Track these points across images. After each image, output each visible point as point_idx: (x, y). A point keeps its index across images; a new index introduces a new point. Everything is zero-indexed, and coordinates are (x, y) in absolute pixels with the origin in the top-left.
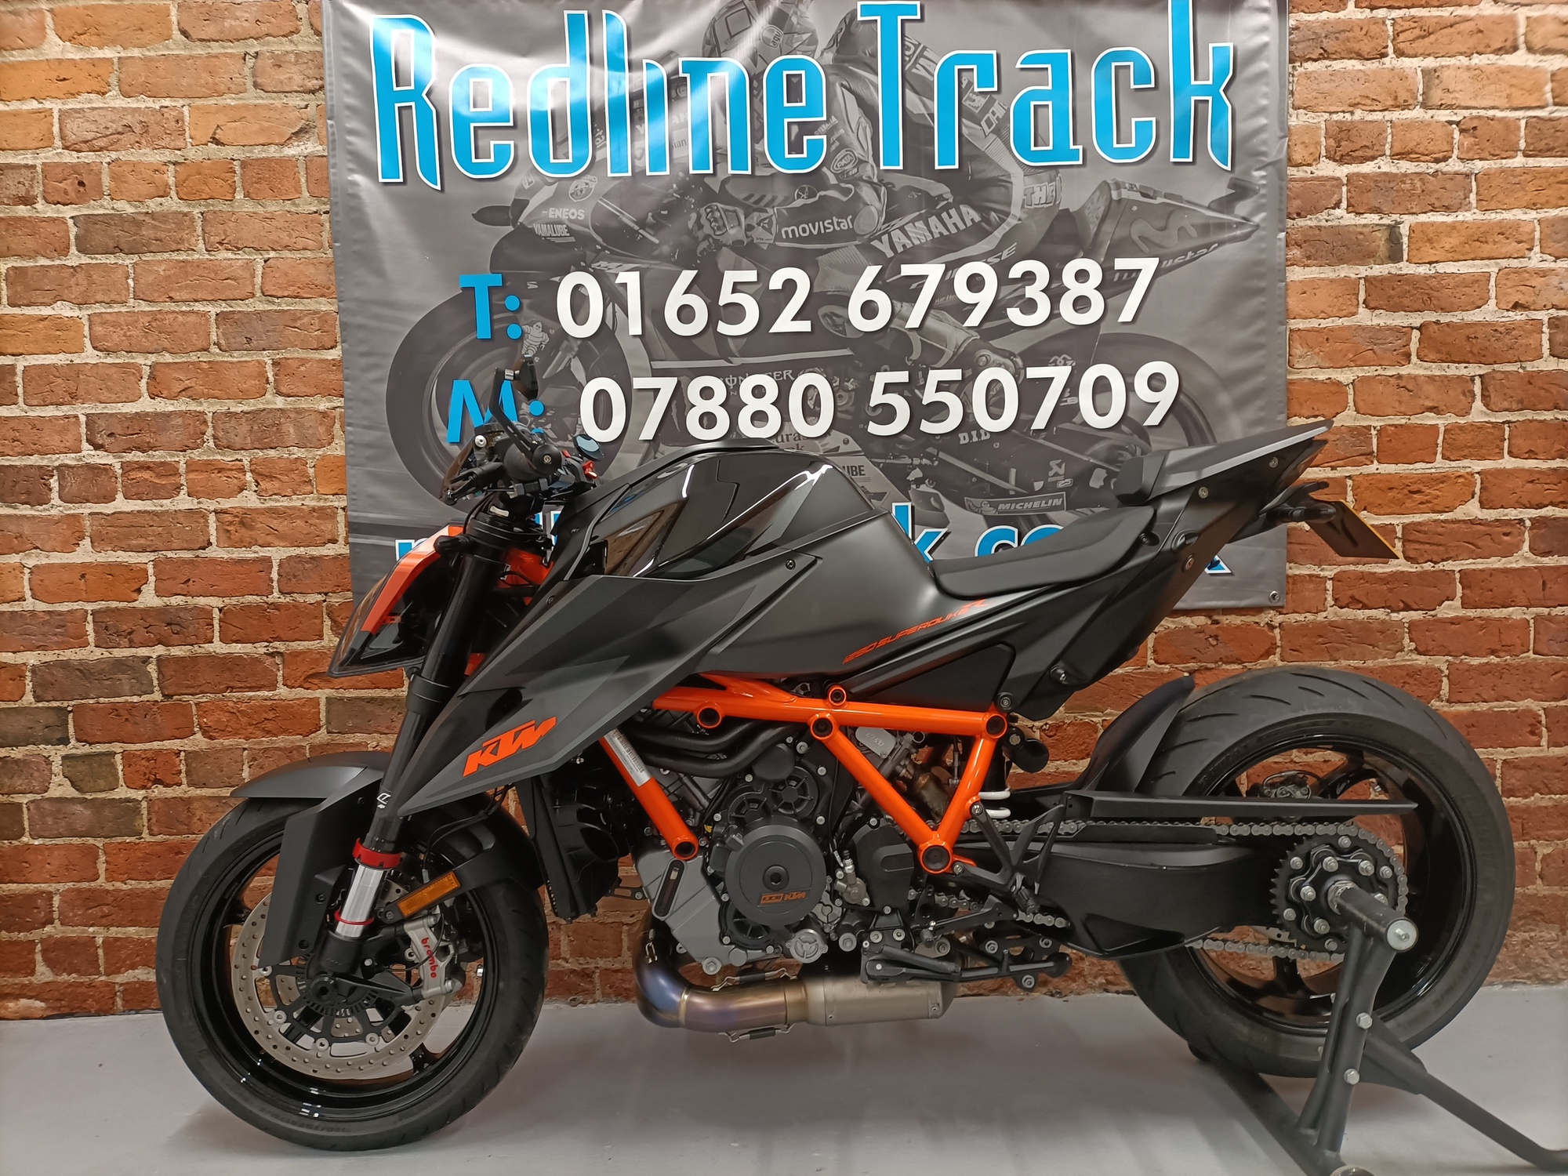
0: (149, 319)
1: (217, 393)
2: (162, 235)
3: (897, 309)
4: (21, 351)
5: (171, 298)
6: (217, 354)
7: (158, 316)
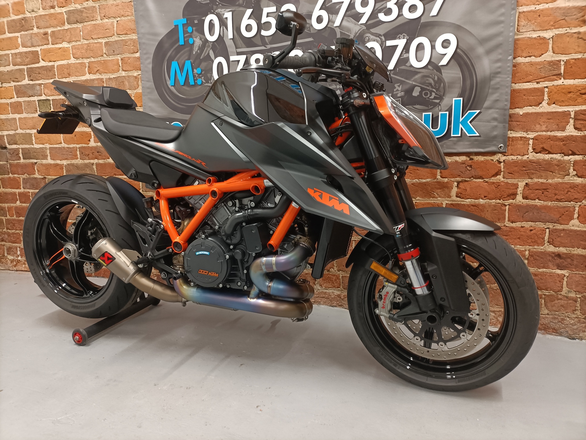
0: (87, 46)
1: (106, 71)
2: (88, 15)
3: (330, 18)
4: (55, 60)
5: (92, 38)
6: (106, 57)
7: (89, 45)
